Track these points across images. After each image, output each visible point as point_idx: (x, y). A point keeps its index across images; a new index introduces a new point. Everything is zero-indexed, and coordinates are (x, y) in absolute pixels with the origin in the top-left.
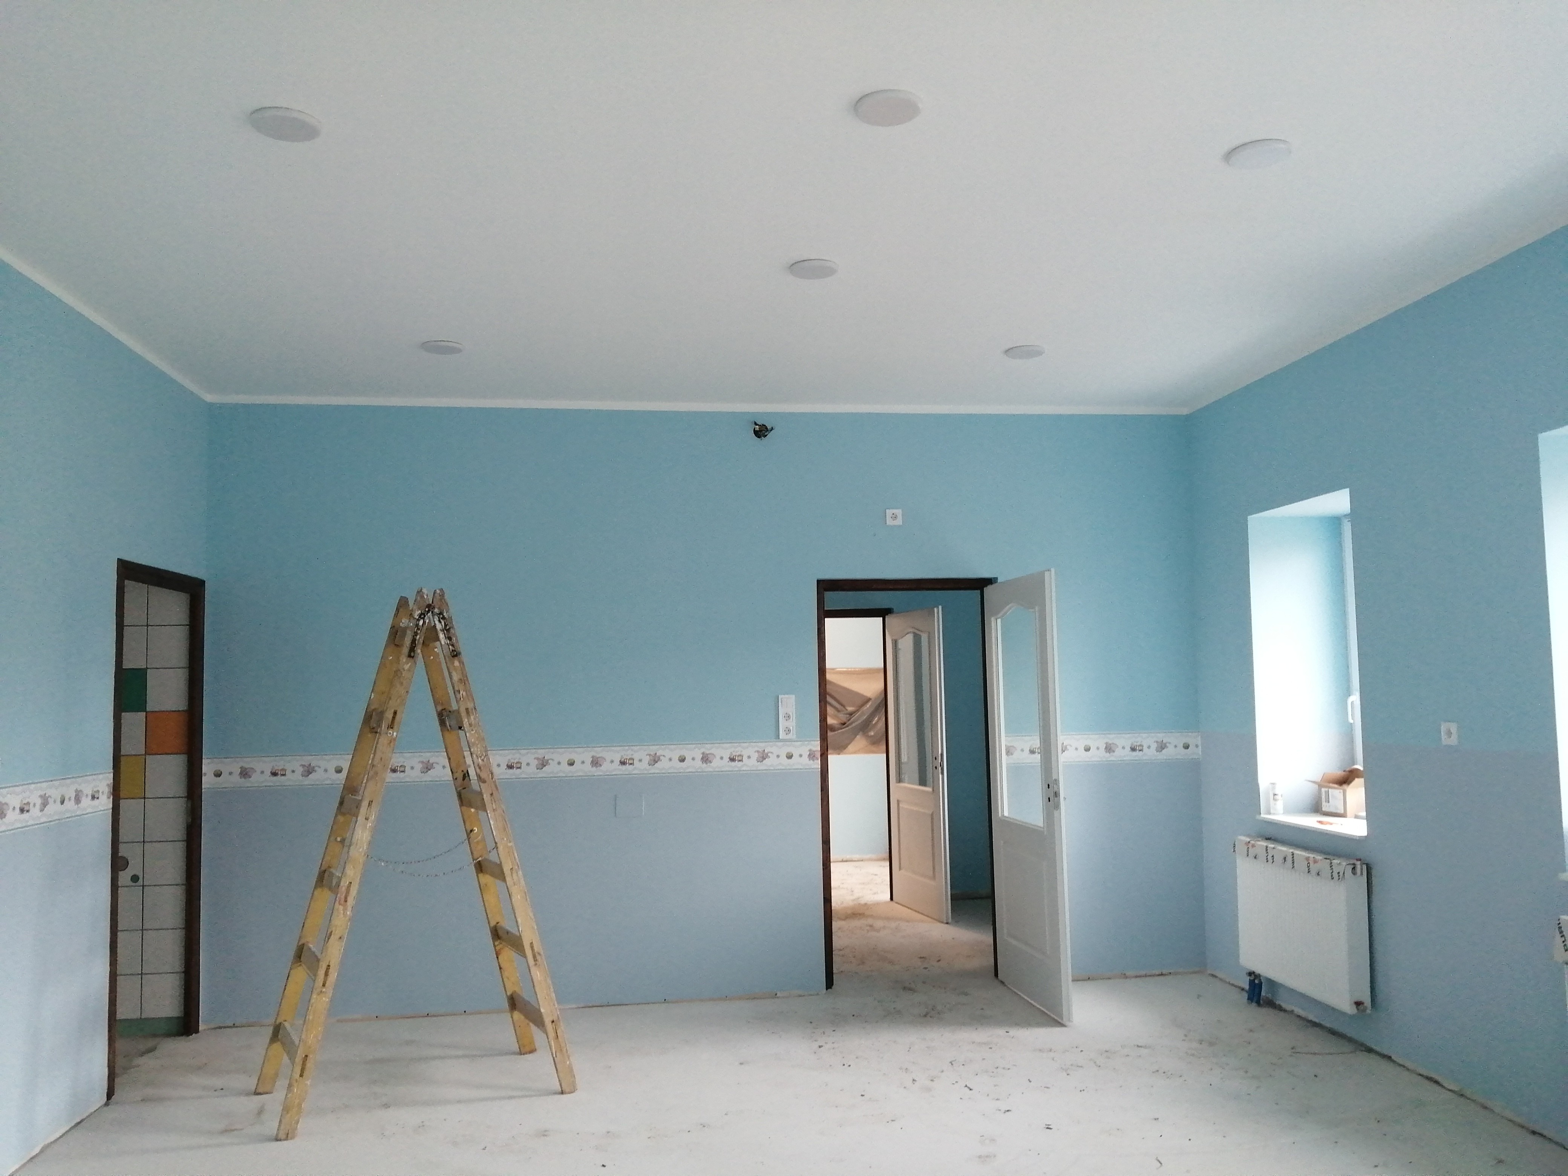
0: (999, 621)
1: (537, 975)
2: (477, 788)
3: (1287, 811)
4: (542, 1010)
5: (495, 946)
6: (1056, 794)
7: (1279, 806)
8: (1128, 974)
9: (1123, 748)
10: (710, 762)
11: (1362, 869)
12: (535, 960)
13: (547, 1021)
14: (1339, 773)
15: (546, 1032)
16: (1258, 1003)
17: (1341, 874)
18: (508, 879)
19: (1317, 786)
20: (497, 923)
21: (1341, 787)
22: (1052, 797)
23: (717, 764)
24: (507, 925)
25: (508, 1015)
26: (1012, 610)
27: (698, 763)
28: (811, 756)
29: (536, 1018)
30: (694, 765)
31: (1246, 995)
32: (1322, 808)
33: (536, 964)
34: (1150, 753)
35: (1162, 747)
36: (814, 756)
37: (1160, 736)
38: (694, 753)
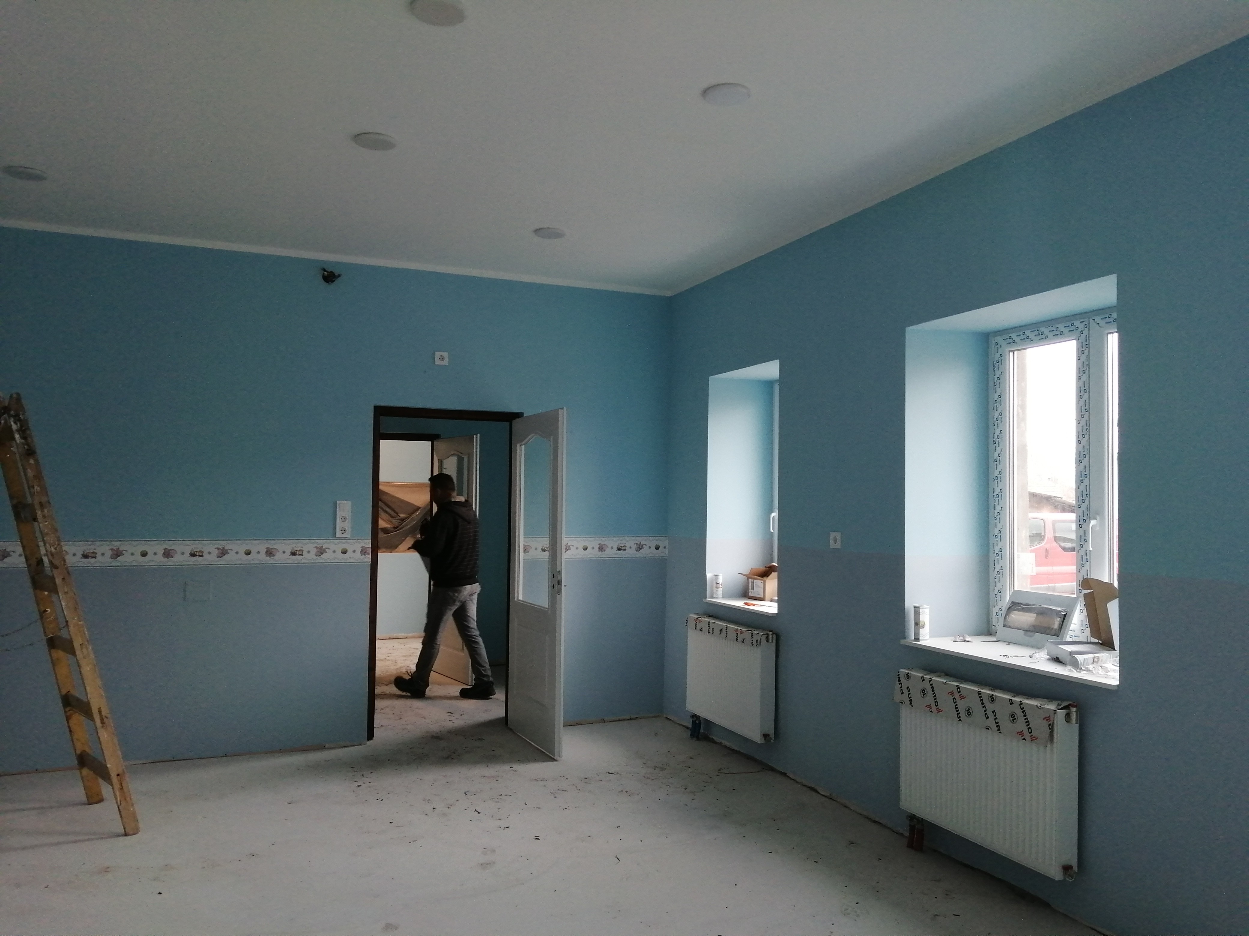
0: (523, 447)
1: (104, 735)
2: (50, 574)
3: (725, 596)
4: (108, 766)
5: (65, 712)
6: (559, 582)
7: (720, 591)
8: (606, 719)
9: (612, 548)
10: (274, 556)
11: (772, 638)
12: (103, 722)
13: (113, 774)
14: (762, 568)
15: (112, 785)
16: (698, 739)
17: (759, 641)
18: (78, 653)
19: (746, 577)
20: (69, 692)
21: (763, 579)
22: (556, 585)
23: (279, 557)
24: (77, 693)
25: (77, 773)
26: (533, 439)
27: (263, 556)
28: (363, 552)
29: (102, 772)
30: (259, 557)
31: (689, 732)
32: (749, 594)
33: (103, 727)
34: (631, 552)
35: (640, 547)
36: (366, 552)
37: (639, 540)
38: (259, 547)
